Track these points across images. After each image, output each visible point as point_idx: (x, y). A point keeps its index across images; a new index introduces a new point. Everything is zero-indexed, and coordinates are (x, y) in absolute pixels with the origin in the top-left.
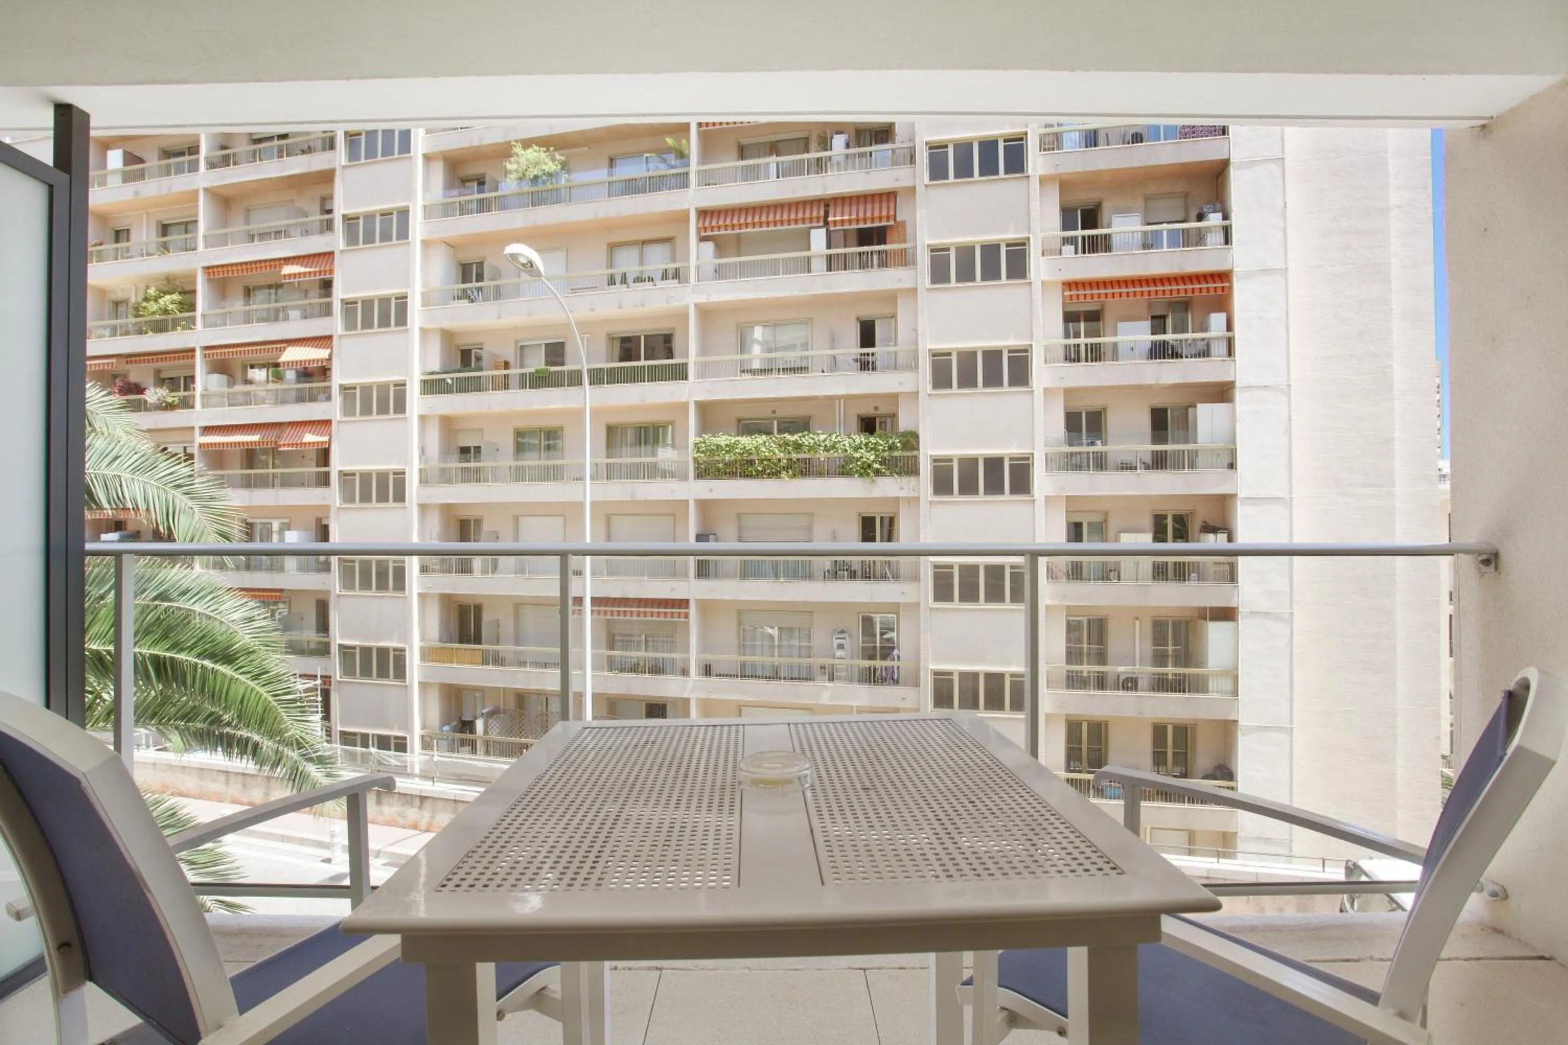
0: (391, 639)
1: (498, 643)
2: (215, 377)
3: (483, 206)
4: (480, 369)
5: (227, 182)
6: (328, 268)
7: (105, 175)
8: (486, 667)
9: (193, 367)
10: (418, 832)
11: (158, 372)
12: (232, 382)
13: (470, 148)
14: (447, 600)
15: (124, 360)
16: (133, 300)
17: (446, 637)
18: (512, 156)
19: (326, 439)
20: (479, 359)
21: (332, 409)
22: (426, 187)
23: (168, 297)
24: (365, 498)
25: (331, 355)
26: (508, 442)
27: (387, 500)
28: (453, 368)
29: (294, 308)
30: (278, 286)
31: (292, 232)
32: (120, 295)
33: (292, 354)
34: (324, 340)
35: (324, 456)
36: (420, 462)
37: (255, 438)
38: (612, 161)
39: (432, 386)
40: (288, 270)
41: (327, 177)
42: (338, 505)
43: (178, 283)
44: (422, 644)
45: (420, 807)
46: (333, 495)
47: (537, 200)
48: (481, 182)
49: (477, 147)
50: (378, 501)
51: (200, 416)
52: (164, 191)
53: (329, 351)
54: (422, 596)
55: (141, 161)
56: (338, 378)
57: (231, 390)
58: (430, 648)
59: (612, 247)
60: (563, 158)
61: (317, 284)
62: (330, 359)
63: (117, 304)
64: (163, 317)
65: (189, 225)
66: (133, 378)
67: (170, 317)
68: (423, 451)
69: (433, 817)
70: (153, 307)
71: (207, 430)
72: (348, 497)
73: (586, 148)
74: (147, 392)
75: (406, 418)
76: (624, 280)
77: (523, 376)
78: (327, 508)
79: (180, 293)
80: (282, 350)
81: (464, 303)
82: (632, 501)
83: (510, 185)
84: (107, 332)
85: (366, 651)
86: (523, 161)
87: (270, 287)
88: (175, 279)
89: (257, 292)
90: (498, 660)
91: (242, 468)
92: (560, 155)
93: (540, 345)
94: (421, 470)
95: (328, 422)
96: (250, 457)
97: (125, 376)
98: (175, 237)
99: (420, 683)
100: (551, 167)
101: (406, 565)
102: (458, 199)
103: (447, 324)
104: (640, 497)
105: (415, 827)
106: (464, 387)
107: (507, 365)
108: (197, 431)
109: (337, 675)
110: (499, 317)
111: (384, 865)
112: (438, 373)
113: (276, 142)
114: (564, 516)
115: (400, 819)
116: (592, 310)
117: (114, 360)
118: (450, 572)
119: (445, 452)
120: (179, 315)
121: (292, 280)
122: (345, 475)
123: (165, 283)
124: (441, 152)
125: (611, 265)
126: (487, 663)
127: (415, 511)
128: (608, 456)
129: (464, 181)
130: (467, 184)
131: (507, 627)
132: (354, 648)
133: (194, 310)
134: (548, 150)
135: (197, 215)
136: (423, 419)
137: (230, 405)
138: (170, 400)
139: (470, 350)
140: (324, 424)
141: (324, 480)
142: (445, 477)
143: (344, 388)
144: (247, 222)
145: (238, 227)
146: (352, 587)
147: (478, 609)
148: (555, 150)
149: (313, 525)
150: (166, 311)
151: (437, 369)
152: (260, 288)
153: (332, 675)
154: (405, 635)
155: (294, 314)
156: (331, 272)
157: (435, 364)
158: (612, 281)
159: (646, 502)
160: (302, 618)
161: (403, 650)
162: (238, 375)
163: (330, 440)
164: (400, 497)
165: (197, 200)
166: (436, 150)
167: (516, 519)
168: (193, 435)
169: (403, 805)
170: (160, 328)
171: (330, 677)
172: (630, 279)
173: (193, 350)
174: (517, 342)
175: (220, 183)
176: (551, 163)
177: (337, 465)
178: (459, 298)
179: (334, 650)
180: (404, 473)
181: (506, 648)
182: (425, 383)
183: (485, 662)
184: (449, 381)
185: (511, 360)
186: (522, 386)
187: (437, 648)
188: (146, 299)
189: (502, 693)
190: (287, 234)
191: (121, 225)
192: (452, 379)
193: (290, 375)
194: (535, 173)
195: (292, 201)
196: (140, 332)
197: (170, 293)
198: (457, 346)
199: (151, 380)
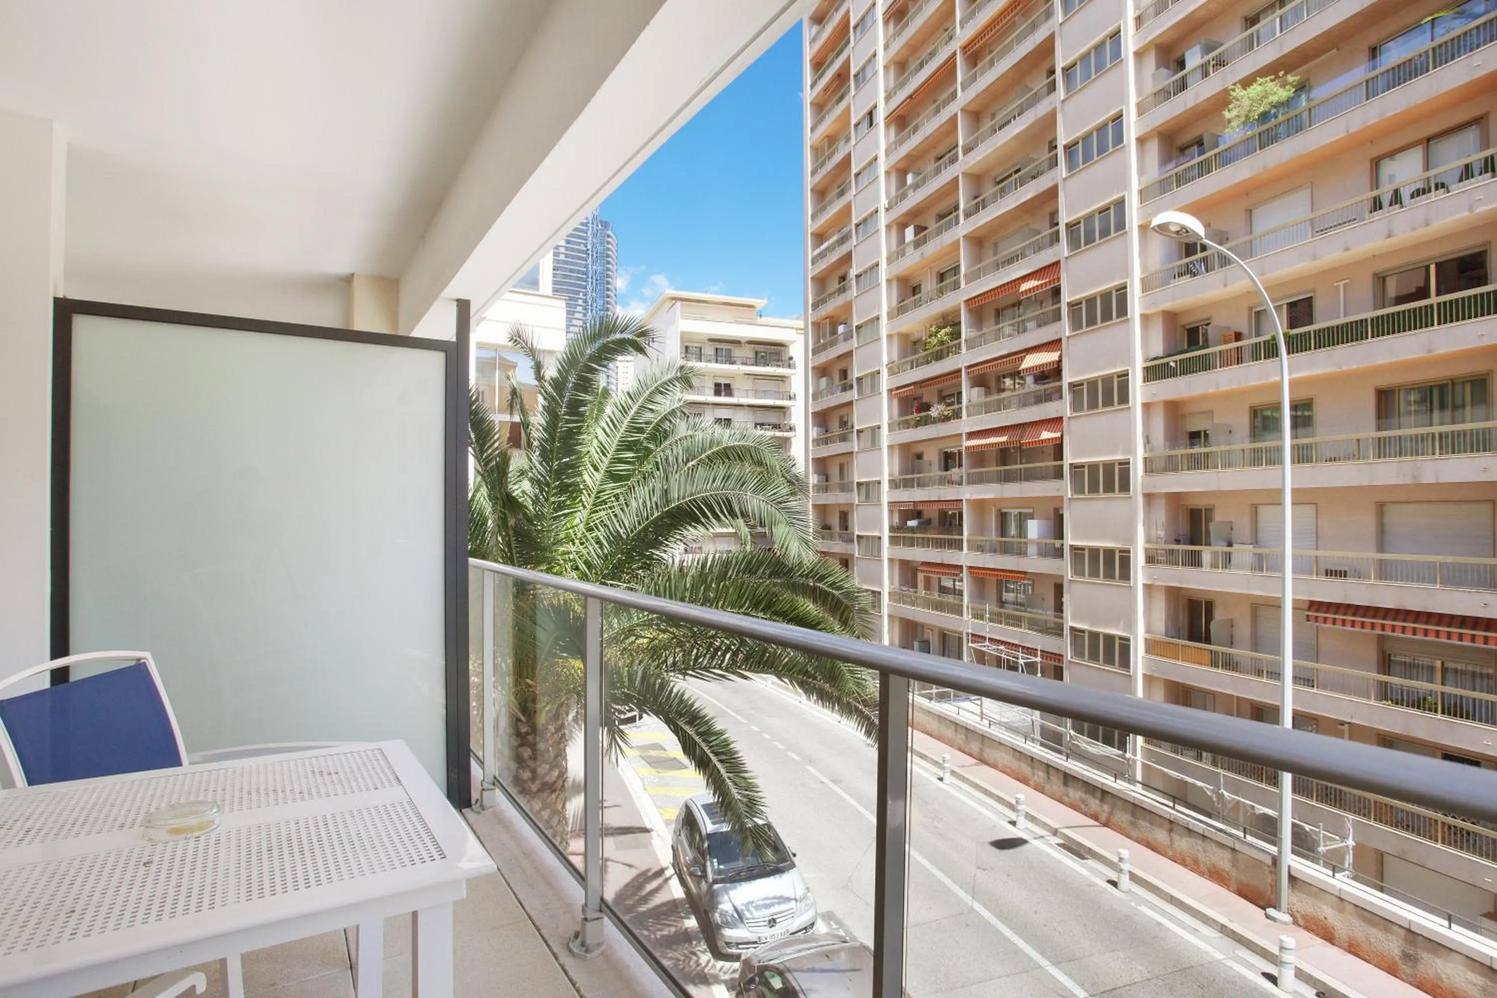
0: (1117, 627)
1: (1231, 645)
2: (976, 390)
3: (1204, 169)
4: (1206, 346)
5: (978, 225)
6: (1056, 277)
7: (904, 248)
8: (1214, 670)
9: (960, 385)
10: (1096, 823)
11: (940, 392)
12: (988, 393)
13: (1185, 112)
14: (1174, 594)
15: (918, 386)
16: (924, 338)
17: (1173, 630)
18: (1230, 102)
19: (1058, 435)
20: (1205, 335)
21: (1063, 407)
22: (1141, 172)
23: (943, 331)
24: (1094, 489)
25: (1060, 357)
26: (1243, 422)
27: (1113, 491)
28: (1179, 349)
29: (1031, 319)
30: (1020, 303)
31: (1027, 253)
32: (916, 336)
33: (1031, 361)
34: (1054, 344)
35: (1058, 449)
36: (1145, 451)
37: (1004, 439)
38: (1374, 52)
39: (1154, 373)
40: (1025, 287)
41: (1052, 193)
42: (1069, 496)
43: (950, 318)
44: (1147, 636)
45: (1102, 800)
46: (1065, 487)
47: (1267, 139)
48: (1199, 143)
49: (1193, 107)
50: (1105, 491)
51: (966, 424)
52: (939, 248)
53: (1059, 353)
54: (1148, 588)
55: (926, 228)
56: (1068, 377)
57: (988, 399)
58: (1154, 641)
59: (1376, 163)
60: (1297, 78)
61: (1050, 293)
62: (1060, 361)
63: (915, 343)
64: (940, 348)
65: (956, 270)
66: (925, 399)
67: (946, 346)
68: (1147, 440)
69: (1111, 813)
70: (934, 341)
71: (972, 435)
72: (1078, 489)
73: (1335, 51)
74: (932, 409)
75: (1129, 408)
76: (1396, 199)
77: (1256, 346)
78: (1061, 498)
79: (951, 326)
80: (1022, 359)
81: (1186, 280)
82: (1416, 485)
83: (1233, 134)
84: (909, 366)
85: (1094, 636)
86: (1246, 103)
87: (1014, 305)
88: (948, 315)
89: (1006, 312)
90: (1230, 664)
91: (997, 466)
92: (1293, 76)
93: (1282, 305)
94: (1145, 458)
95: (1059, 420)
96: (1004, 455)
97: (920, 398)
98: (949, 280)
99: (1145, 676)
100: (1283, 94)
101: (1131, 555)
102: (1173, 172)
103: (1168, 305)
104: (1428, 477)
105: (1095, 817)
106: (1187, 368)
107: (1238, 337)
108: (964, 437)
109: (1068, 655)
110: (1226, 286)
111: (1059, 845)
112: (1161, 358)
113: (1014, 177)
114: (1316, 504)
115: (1082, 806)
116: (1347, 249)
117: (912, 387)
118: (1177, 564)
119: (1172, 439)
120: (951, 343)
121: (1029, 295)
122: (1076, 467)
123: (941, 320)
124: (1153, 130)
125: (1375, 183)
126: (1217, 666)
127: (1140, 500)
128: (1379, 428)
129: (1183, 150)
130: (1188, 152)
131: (1243, 630)
132: (1083, 631)
133: (960, 338)
134: (1277, 77)
135: (959, 261)
136: (1147, 406)
137: (986, 413)
138: (946, 413)
139: (1198, 327)
140: (1056, 422)
141: (1058, 474)
142: (1171, 465)
143: (1072, 385)
144: (995, 254)
145: (990, 260)
146: (1082, 574)
147: (1210, 605)
148: (1286, 73)
149: (1051, 514)
150: (942, 343)
151: (1161, 355)
152: (1007, 307)
153: (1064, 654)
154: (1130, 625)
155: (1031, 325)
156: (1059, 279)
157: (1158, 349)
158: (1377, 205)
159: (1437, 485)
160: (1043, 599)
161: (1128, 640)
162: (993, 385)
163: (1062, 435)
164: (1125, 486)
165: (959, 249)
166: (1149, 129)
167: (1255, 508)
168: (961, 441)
169: (1086, 793)
170: (939, 356)
171: (1062, 656)
172: (1405, 194)
173: (960, 371)
174: (1251, 308)
175: (973, 228)
176: (1281, 90)
177: (1069, 459)
178: (1180, 275)
179: (1067, 632)
180: (1128, 463)
181: (1241, 653)
182: (1147, 370)
183: (1214, 663)
184: (1173, 364)
185: (1245, 330)
186: (1256, 357)
187: (1162, 642)
188: (930, 336)
189: (1235, 701)
190: (1024, 256)
191: (914, 283)
192: (1176, 362)
193: (1030, 380)
194: (1262, 109)
195: (1027, 225)
196: (928, 362)
197: (944, 327)
198: (1183, 326)
199: (936, 399)
